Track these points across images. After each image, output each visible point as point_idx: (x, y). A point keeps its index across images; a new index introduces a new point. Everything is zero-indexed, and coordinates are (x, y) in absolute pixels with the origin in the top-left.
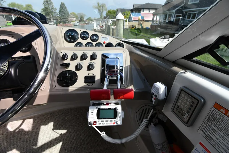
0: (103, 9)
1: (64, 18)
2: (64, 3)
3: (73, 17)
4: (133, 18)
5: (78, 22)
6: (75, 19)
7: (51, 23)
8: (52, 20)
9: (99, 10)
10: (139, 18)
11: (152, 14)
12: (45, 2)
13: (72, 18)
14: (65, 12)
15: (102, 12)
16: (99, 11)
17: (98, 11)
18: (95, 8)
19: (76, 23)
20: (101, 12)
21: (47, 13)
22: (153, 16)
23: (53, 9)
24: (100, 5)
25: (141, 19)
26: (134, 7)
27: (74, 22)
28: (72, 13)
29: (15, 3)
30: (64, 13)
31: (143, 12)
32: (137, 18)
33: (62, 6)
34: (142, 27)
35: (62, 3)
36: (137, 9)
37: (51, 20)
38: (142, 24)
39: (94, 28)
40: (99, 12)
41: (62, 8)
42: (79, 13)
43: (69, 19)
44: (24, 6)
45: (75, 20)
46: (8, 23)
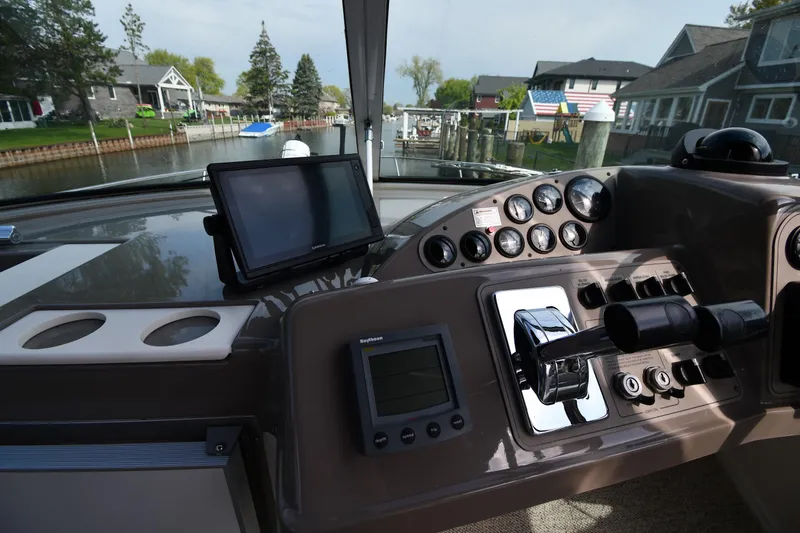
0: (428, 78)
1: (305, 104)
2: (311, 57)
3: (333, 99)
4: (537, 107)
5: (346, 117)
6: (336, 106)
7: (267, 117)
8: (271, 109)
9: (416, 78)
10: (560, 107)
11: (612, 96)
12: (256, 52)
13: (328, 104)
14: (309, 84)
15: (426, 87)
16: (417, 83)
17: (413, 84)
18: (405, 73)
19: (339, 119)
20: (424, 85)
21: (259, 87)
22: (615, 103)
23: (278, 74)
24: (420, 64)
25: (565, 110)
26: (539, 73)
27: (333, 114)
28: (330, 87)
29: (165, 52)
30: (309, 88)
31: (571, 87)
32: (551, 108)
33: (305, 67)
34: (569, 137)
35: (304, 56)
36: (550, 80)
37: (266, 106)
38: (570, 129)
39: (402, 137)
40: (415, 86)
41: (305, 72)
43: (321, 105)
44: (191, 62)
45: (337, 111)
46: (143, 109)
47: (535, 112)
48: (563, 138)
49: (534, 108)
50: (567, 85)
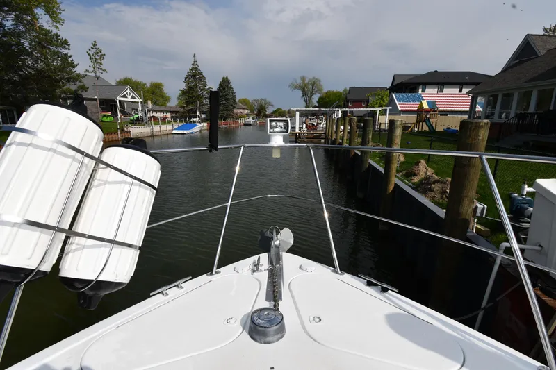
0: (313, 90)
1: (224, 110)
2: (229, 78)
3: (243, 107)
4: (400, 106)
5: (253, 119)
6: (247, 111)
7: (195, 119)
8: (198, 114)
9: (304, 91)
12: (189, 75)
13: (241, 110)
14: (227, 97)
15: (311, 96)
16: (305, 94)
18: (295, 88)
19: (248, 120)
20: (309, 95)
21: (191, 99)
23: (204, 90)
24: (307, 81)
25: (426, 107)
27: (244, 117)
30: (227, 99)
31: (424, 91)
32: (412, 106)
33: (225, 84)
35: (224, 78)
37: (196, 113)
38: (431, 121)
40: (303, 96)
41: (224, 89)
42: (258, 100)
43: (235, 111)
45: (247, 115)
46: (105, 116)
47: (400, 109)
48: (426, 128)
49: (398, 106)
50: (420, 90)
